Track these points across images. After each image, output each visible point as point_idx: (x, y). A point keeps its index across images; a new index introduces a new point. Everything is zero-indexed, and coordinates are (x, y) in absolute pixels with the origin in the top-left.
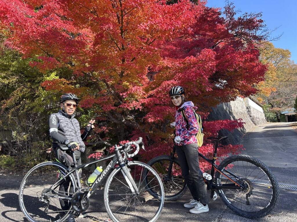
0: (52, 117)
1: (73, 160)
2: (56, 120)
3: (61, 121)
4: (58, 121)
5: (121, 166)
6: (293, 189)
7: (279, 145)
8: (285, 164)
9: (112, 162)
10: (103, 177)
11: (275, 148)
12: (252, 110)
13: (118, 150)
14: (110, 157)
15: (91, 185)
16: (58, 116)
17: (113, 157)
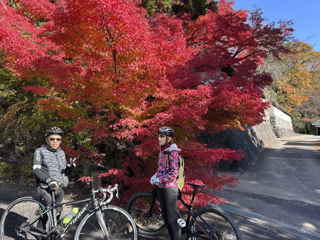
0: (37, 153)
1: (52, 199)
2: (40, 156)
3: (45, 157)
4: (42, 157)
5: (96, 211)
6: (285, 230)
7: (293, 169)
8: (290, 195)
9: (87, 205)
10: (78, 219)
11: (288, 173)
12: (277, 120)
13: (94, 194)
14: (86, 200)
15: (65, 225)
16: (42, 152)
17: (89, 201)
